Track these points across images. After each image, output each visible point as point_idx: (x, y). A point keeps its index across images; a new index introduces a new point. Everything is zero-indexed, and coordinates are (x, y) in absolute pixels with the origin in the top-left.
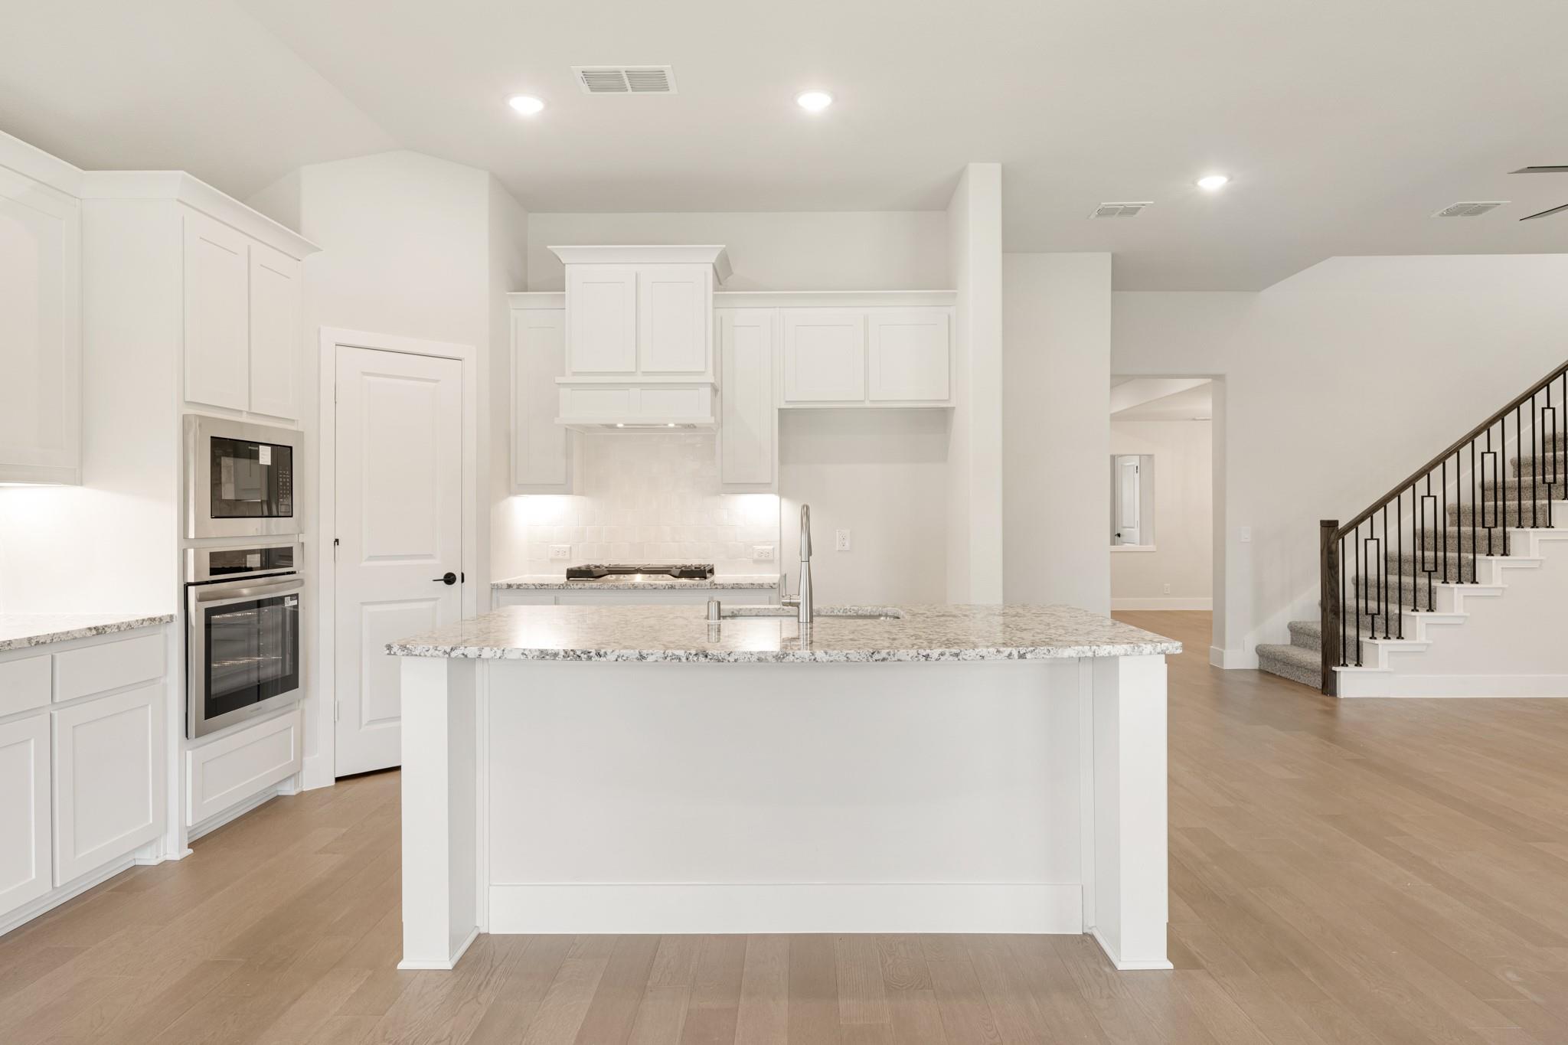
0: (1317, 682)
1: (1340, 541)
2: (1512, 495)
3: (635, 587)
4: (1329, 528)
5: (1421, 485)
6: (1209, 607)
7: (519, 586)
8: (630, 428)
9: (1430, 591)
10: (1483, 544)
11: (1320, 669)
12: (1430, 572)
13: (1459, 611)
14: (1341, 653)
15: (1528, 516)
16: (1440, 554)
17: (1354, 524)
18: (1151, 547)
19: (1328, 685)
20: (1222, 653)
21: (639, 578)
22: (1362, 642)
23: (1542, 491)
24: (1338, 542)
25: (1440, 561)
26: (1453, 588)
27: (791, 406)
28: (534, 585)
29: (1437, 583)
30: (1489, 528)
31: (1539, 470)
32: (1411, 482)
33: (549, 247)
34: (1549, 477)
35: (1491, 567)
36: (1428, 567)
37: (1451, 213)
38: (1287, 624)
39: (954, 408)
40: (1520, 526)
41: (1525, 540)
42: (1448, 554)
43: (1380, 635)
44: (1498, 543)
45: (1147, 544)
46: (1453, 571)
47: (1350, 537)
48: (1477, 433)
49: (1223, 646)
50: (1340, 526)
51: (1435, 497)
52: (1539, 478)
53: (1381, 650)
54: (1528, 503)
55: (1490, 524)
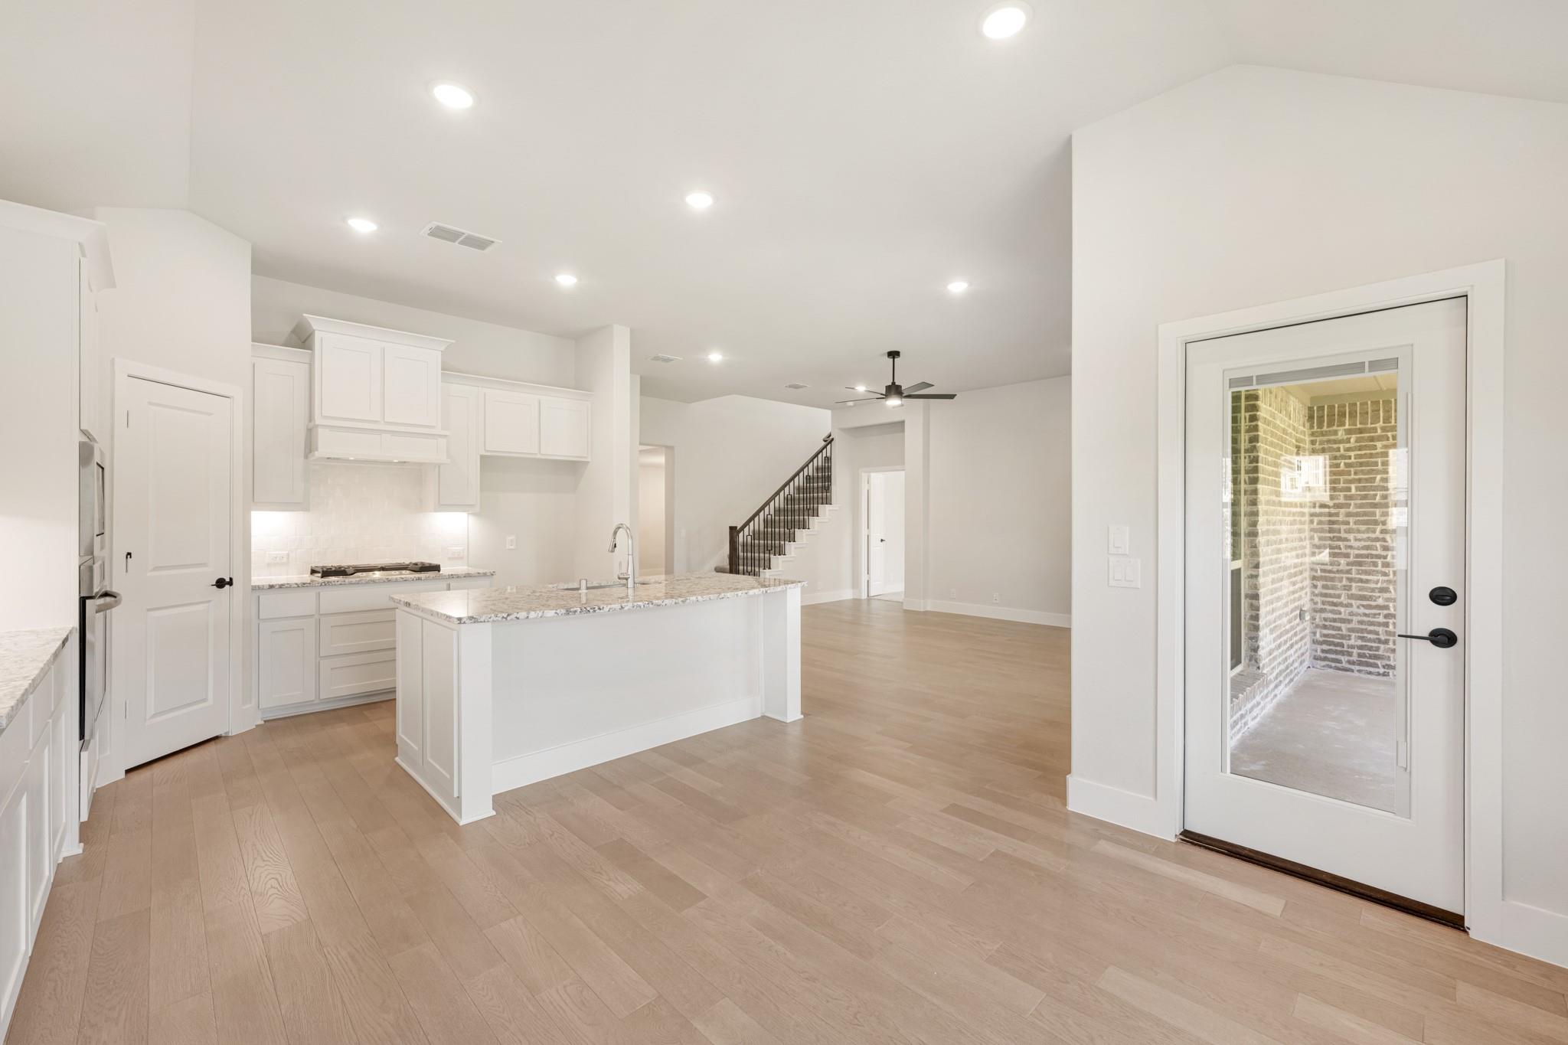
1: (738, 536)
2: (796, 513)
3: (374, 581)
4: (732, 529)
5: (767, 508)
7: (281, 586)
8: (355, 461)
9: (770, 559)
15: (802, 524)
16: (773, 542)
17: (742, 528)
21: (377, 574)
23: (806, 512)
24: (736, 536)
25: (773, 545)
26: (777, 558)
27: (489, 454)
28: (296, 584)
29: (772, 556)
31: (805, 501)
32: (763, 508)
33: (305, 315)
34: (808, 506)
35: (791, 547)
36: (769, 549)
37: (790, 386)
39: (588, 462)
40: (799, 529)
41: (802, 535)
42: (775, 542)
46: (777, 550)
47: (741, 534)
48: (786, 485)
50: (737, 529)
52: (805, 506)
54: (801, 518)
55: (790, 527)
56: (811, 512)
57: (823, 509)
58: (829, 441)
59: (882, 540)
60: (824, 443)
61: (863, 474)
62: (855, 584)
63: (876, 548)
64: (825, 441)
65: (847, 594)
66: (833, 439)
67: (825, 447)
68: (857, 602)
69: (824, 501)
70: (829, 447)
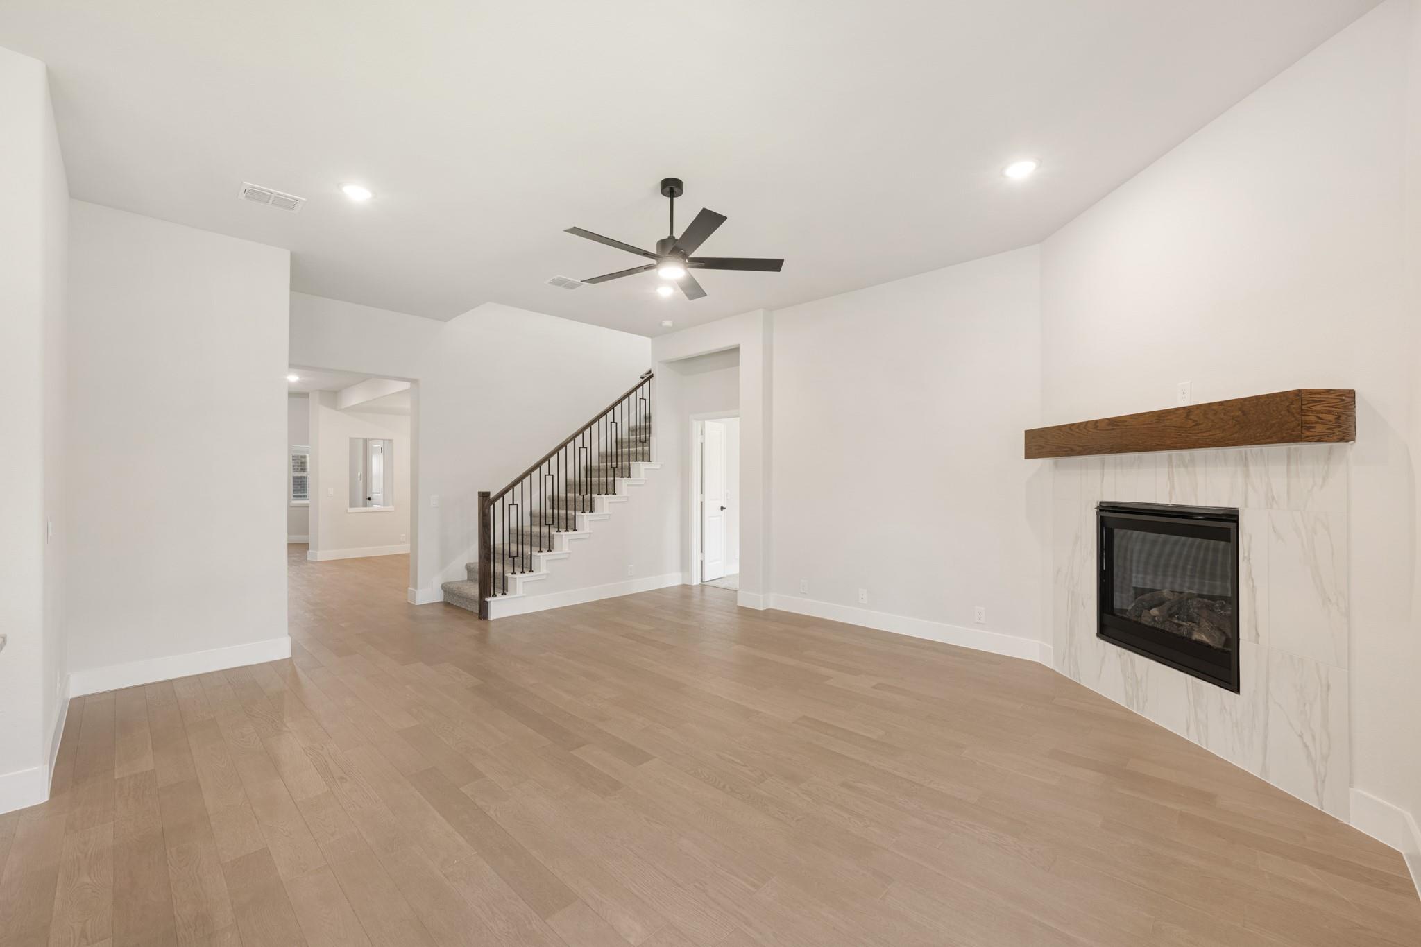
0: (476, 609)
1: (492, 507)
2: (595, 473)
4: (484, 496)
5: (545, 466)
6: (408, 551)
9: (550, 537)
10: (579, 505)
11: (478, 600)
12: (549, 525)
13: (566, 550)
14: (492, 584)
15: (603, 487)
16: (556, 511)
17: (501, 495)
18: (391, 508)
19: (483, 612)
20: (415, 592)
22: (507, 577)
23: (610, 472)
24: (489, 508)
25: (556, 516)
26: (562, 535)
29: (553, 531)
30: (583, 495)
31: (609, 459)
32: (538, 465)
34: (614, 464)
35: (584, 519)
36: (548, 520)
38: (464, 566)
40: (599, 494)
41: (603, 502)
42: (560, 511)
43: (518, 570)
44: (587, 504)
45: (388, 506)
46: (563, 523)
47: (498, 503)
48: (576, 435)
49: (416, 587)
50: (491, 497)
51: (553, 475)
52: (609, 464)
53: (519, 581)
54: (603, 479)
55: (583, 492)
56: (618, 472)
57: (639, 468)
58: (649, 377)
59: (722, 508)
60: (641, 380)
61: (695, 423)
62: (685, 564)
63: (714, 520)
64: (642, 378)
65: (672, 579)
66: (652, 376)
67: (641, 384)
68: (686, 590)
69: (640, 457)
70: (646, 385)
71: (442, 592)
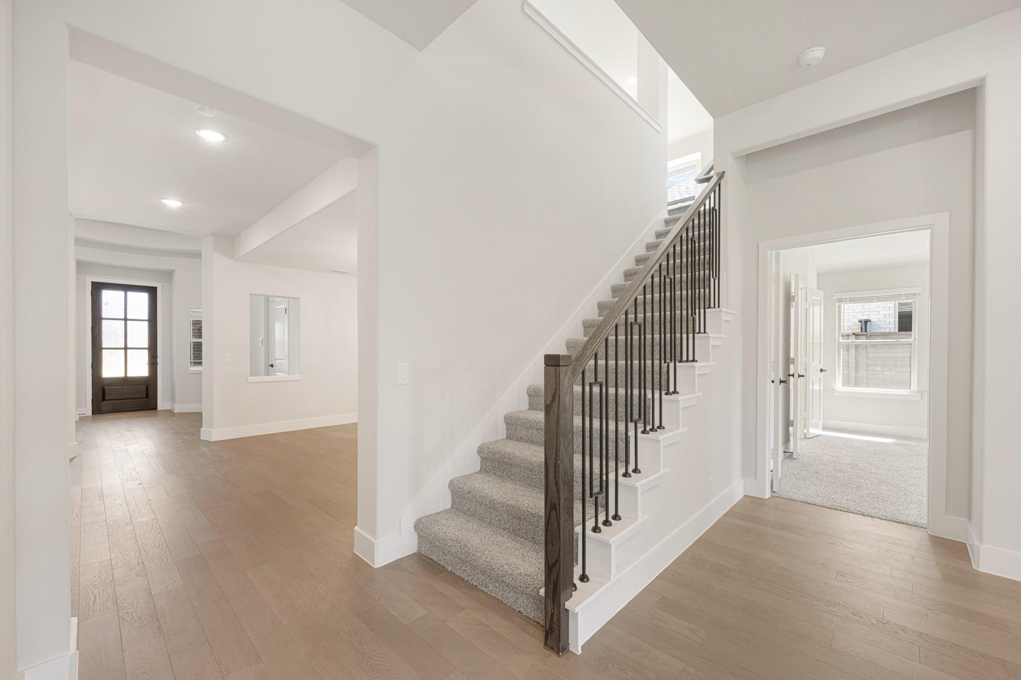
18: (297, 376)
20: (372, 543)
38: (448, 481)
45: (294, 374)
71: (415, 535)
